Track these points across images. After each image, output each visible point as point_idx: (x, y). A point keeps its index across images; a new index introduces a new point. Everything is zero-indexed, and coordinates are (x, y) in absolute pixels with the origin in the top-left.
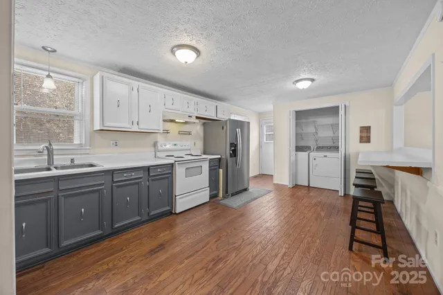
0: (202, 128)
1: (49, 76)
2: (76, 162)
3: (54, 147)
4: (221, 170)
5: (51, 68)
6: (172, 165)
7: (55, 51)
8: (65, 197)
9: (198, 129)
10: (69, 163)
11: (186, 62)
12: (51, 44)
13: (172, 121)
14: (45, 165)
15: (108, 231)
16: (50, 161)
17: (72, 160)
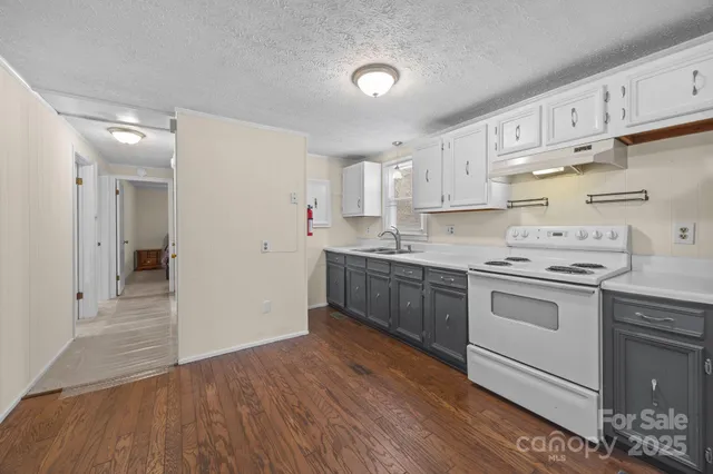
1: (397, 168)
3: (400, 233)
8: (372, 277)
10: (407, 250)
11: (375, 94)
12: (398, 140)
14: (394, 248)
16: (398, 245)
17: (409, 247)
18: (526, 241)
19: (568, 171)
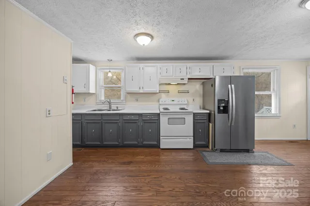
0: (202, 86)
1: (110, 71)
2: (119, 109)
3: (112, 101)
4: (211, 125)
5: (111, 68)
6: (159, 115)
7: (111, 60)
8: (105, 123)
9: (197, 87)
10: (116, 109)
11: (144, 45)
12: (110, 58)
13: (169, 84)
14: (108, 108)
15: (121, 145)
16: (110, 107)
17: (117, 107)
18: (165, 103)
19: (178, 84)
